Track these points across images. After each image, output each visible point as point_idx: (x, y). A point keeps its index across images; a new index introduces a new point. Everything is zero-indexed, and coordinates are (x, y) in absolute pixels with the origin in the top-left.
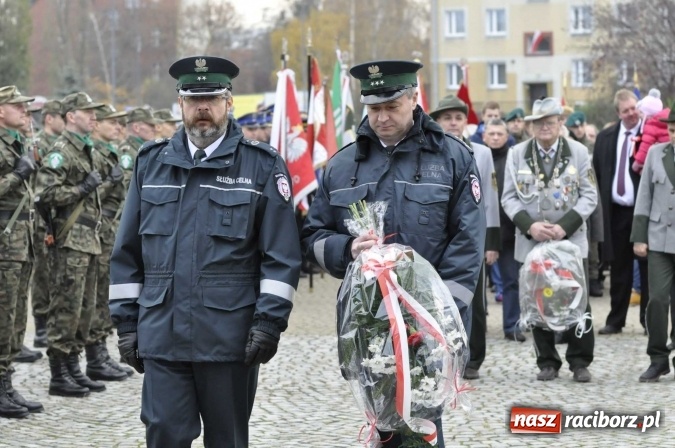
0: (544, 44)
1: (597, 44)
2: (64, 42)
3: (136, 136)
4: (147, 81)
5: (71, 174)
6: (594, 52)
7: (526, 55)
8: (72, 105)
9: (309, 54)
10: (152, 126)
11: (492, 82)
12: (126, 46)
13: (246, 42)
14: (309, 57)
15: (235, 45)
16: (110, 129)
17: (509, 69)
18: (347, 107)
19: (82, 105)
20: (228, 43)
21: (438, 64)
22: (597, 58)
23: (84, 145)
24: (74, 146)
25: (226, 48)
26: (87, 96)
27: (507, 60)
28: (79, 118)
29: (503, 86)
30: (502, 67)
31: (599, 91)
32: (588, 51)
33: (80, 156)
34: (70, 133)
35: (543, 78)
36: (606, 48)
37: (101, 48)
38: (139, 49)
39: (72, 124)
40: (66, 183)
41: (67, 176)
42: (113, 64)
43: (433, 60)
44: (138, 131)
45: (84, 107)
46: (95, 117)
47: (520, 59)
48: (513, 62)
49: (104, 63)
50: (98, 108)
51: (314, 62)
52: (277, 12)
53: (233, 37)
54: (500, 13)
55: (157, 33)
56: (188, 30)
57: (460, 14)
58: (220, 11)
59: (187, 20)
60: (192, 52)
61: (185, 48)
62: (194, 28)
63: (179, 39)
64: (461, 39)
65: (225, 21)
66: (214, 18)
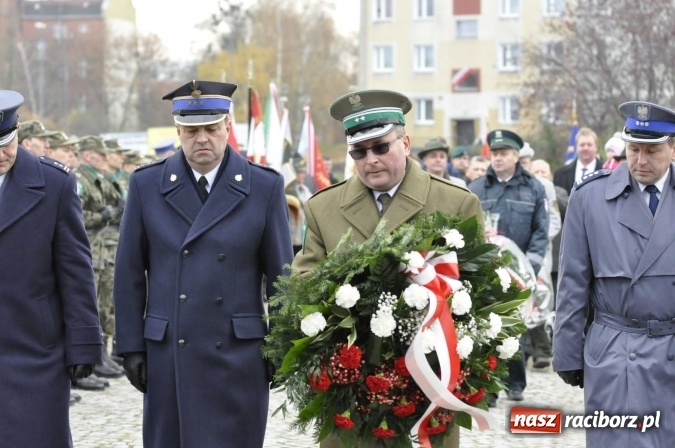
0: (471, 81)
1: (528, 81)
3: (87, 164)
4: (74, 112)
6: (525, 89)
7: (454, 91)
8: (28, 133)
9: (249, 86)
10: (103, 155)
11: (419, 118)
12: (53, 76)
13: (172, 75)
14: (250, 90)
15: (162, 77)
16: (63, 157)
17: (436, 106)
18: (285, 140)
20: (154, 75)
22: (528, 95)
25: (152, 80)
26: (41, 125)
27: (434, 96)
28: (34, 146)
29: (430, 122)
30: (429, 103)
31: (529, 128)
32: (519, 88)
35: (470, 115)
36: (537, 85)
37: (29, 78)
38: (67, 76)
42: (41, 94)
44: (88, 159)
46: (48, 145)
47: (448, 96)
48: (441, 98)
49: (31, 92)
50: (51, 137)
51: (254, 95)
52: (204, 46)
53: (160, 69)
54: (429, 49)
55: (84, 64)
56: (115, 61)
57: (388, 50)
58: (147, 43)
59: (114, 52)
60: (119, 83)
61: (112, 79)
62: (121, 60)
63: (106, 70)
64: (389, 74)
65: (152, 53)
66: (141, 49)
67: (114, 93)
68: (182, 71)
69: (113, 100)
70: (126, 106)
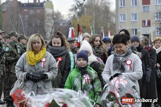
0: (149, 24)
2: (12, 23)
5: (11, 53)
7: (143, 27)
8: (12, 35)
11: (133, 34)
12: (30, 25)
13: (64, 24)
14: (78, 24)
15: (61, 24)
17: (138, 31)
19: (14, 35)
21: (118, 29)
23: (15, 45)
24: (12, 45)
25: (58, 25)
27: (137, 28)
28: (13, 38)
30: (136, 30)
33: (14, 48)
34: (11, 42)
35: (148, 33)
37: (23, 25)
38: (34, 26)
39: (12, 40)
40: (10, 56)
41: (10, 53)
42: (26, 30)
43: (116, 28)
45: (15, 35)
47: (141, 28)
48: (139, 29)
49: (24, 29)
52: (73, 15)
53: (61, 22)
54: (136, 15)
55: (39, 21)
56: (48, 20)
57: (124, 15)
58: (56, 15)
59: (47, 18)
60: (49, 26)
61: (47, 25)
62: (49, 20)
63: (45, 23)
64: (125, 22)
65: (58, 18)
66: (55, 17)
67: (47, 29)
68: (67, 23)
69: (47, 31)
70: (51, 33)
